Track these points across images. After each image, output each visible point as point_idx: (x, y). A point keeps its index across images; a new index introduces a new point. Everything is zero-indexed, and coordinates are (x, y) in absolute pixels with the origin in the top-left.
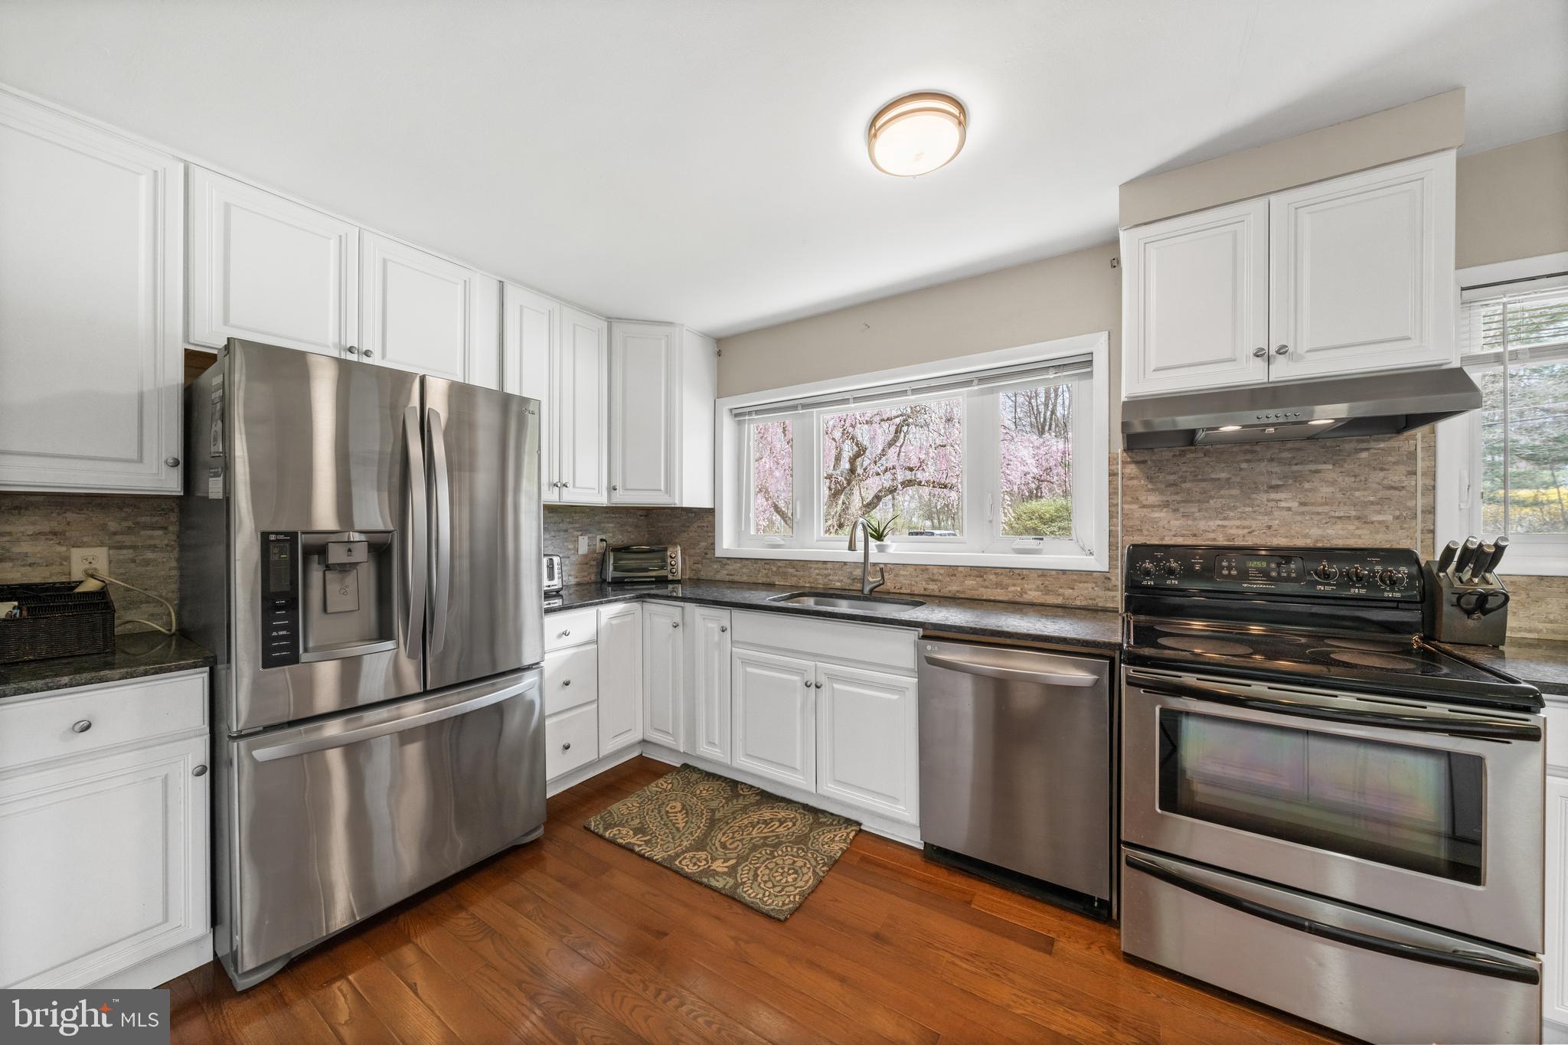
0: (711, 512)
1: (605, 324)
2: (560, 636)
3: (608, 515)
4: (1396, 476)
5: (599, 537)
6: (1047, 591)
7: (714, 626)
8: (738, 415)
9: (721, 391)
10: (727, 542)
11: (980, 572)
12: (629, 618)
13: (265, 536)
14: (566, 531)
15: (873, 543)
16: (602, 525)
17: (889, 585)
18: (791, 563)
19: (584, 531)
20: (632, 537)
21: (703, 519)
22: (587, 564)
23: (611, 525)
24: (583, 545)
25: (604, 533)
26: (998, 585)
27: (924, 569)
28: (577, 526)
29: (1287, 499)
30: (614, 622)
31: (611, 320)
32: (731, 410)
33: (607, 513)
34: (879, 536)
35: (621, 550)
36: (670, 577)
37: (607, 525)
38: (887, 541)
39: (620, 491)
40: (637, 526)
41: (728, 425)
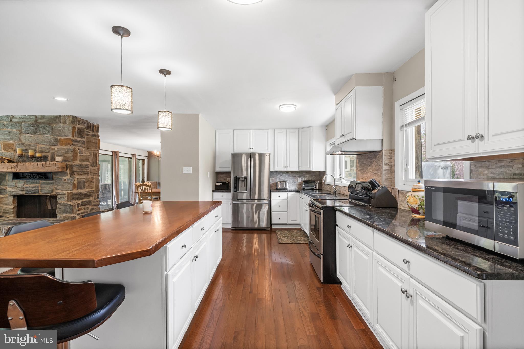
1: (298, 130)
2: (278, 197)
3: (306, 173)
5: (304, 178)
9: (327, 139)
10: (328, 180)
12: (295, 196)
13: (234, 176)
14: (295, 177)
16: (305, 175)
19: (300, 177)
20: (314, 178)
21: (321, 174)
22: (301, 184)
23: (308, 175)
24: (300, 180)
25: (305, 177)
28: (298, 175)
30: (292, 196)
31: (299, 129)
32: (330, 144)
33: (306, 172)
35: (306, 182)
36: (315, 189)
37: (307, 175)
39: (300, 168)
40: (316, 176)
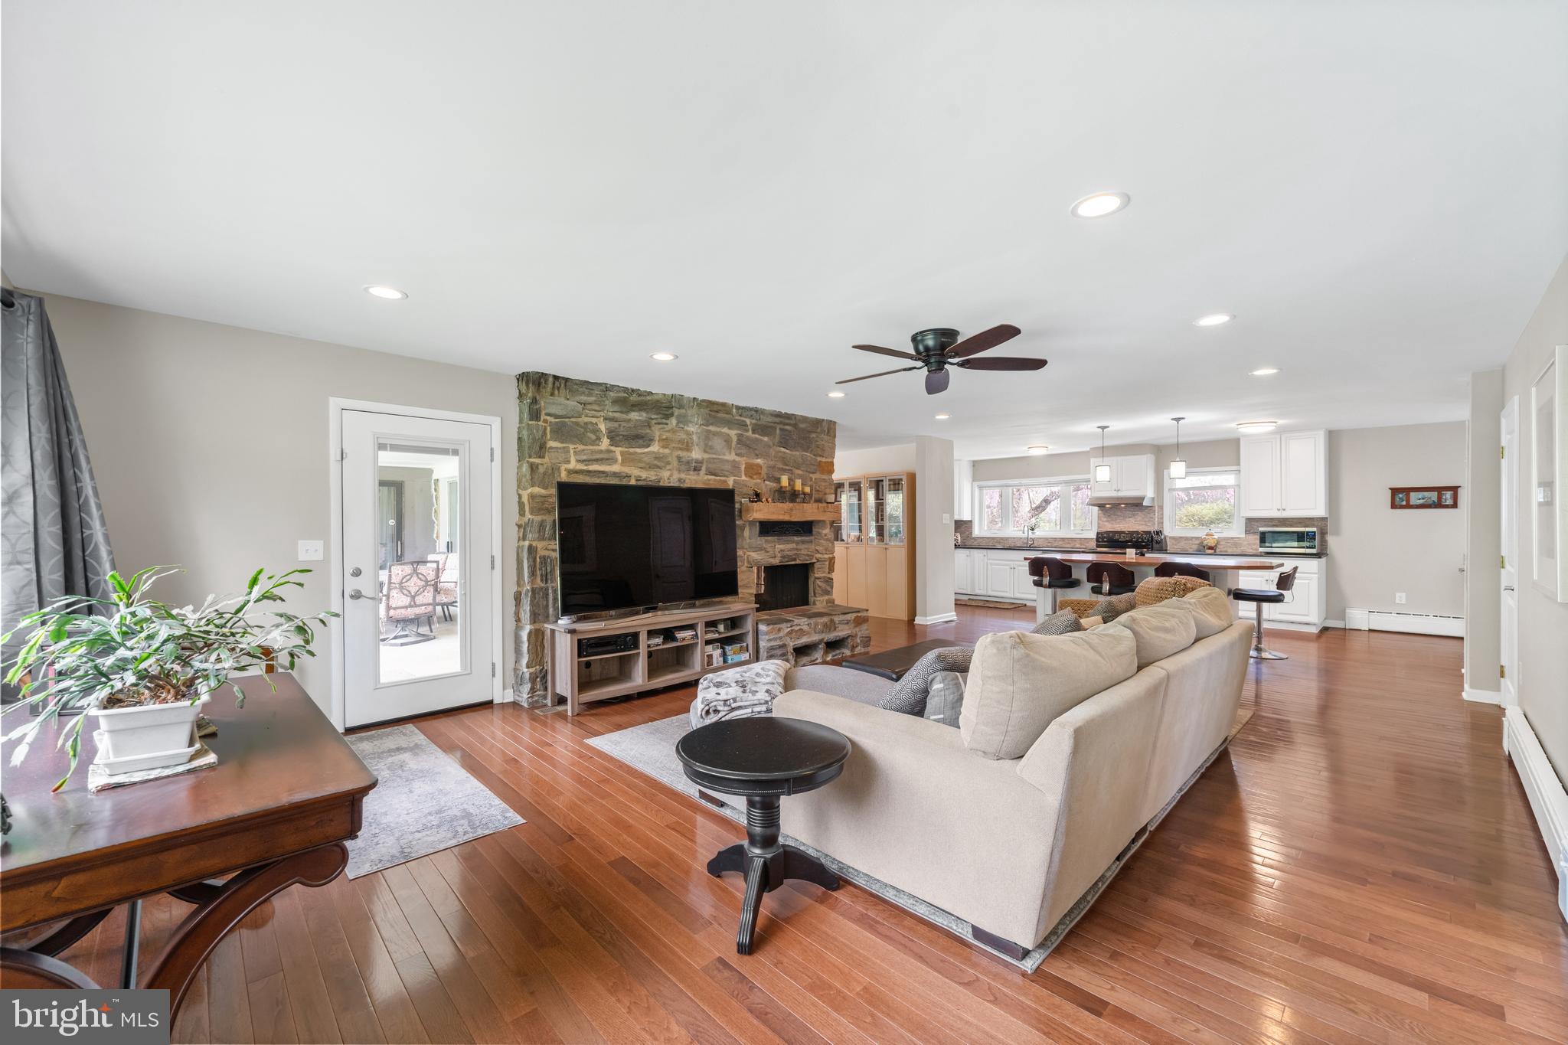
0: (971, 521)
4: (1152, 515)
6: (1081, 544)
7: (981, 555)
8: (980, 487)
9: (974, 479)
10: (977, 532)
11: (1063, 539)
15: (1030, 532)
17: (1035, 545)
18: (1002, 538)
26: (1069, 543)
27: (1047, 539)
29: (1132, 520)
32: (977, 486)
34: (1033, 529)
38: (1035, 531)
41: (977, 491)
